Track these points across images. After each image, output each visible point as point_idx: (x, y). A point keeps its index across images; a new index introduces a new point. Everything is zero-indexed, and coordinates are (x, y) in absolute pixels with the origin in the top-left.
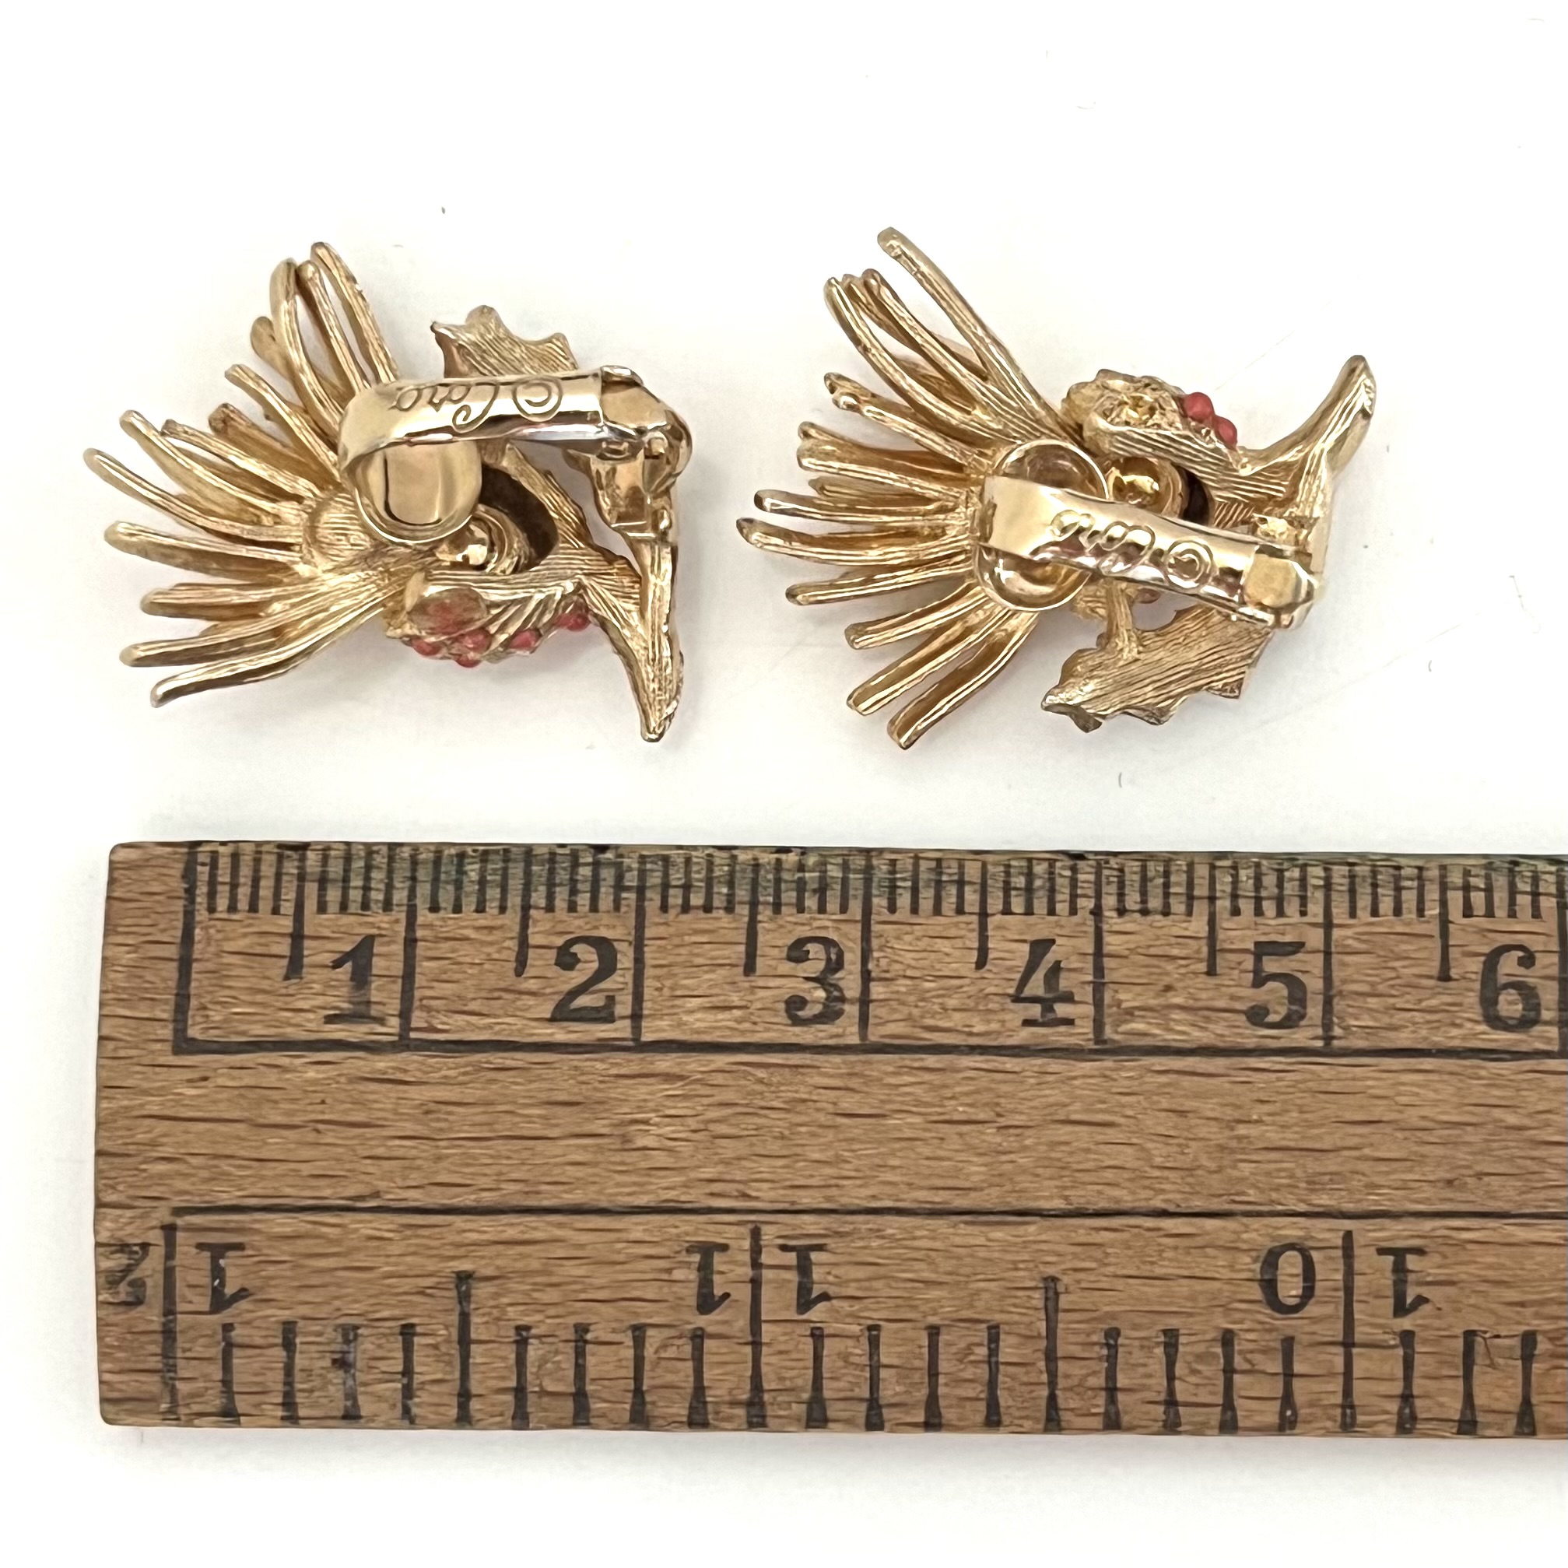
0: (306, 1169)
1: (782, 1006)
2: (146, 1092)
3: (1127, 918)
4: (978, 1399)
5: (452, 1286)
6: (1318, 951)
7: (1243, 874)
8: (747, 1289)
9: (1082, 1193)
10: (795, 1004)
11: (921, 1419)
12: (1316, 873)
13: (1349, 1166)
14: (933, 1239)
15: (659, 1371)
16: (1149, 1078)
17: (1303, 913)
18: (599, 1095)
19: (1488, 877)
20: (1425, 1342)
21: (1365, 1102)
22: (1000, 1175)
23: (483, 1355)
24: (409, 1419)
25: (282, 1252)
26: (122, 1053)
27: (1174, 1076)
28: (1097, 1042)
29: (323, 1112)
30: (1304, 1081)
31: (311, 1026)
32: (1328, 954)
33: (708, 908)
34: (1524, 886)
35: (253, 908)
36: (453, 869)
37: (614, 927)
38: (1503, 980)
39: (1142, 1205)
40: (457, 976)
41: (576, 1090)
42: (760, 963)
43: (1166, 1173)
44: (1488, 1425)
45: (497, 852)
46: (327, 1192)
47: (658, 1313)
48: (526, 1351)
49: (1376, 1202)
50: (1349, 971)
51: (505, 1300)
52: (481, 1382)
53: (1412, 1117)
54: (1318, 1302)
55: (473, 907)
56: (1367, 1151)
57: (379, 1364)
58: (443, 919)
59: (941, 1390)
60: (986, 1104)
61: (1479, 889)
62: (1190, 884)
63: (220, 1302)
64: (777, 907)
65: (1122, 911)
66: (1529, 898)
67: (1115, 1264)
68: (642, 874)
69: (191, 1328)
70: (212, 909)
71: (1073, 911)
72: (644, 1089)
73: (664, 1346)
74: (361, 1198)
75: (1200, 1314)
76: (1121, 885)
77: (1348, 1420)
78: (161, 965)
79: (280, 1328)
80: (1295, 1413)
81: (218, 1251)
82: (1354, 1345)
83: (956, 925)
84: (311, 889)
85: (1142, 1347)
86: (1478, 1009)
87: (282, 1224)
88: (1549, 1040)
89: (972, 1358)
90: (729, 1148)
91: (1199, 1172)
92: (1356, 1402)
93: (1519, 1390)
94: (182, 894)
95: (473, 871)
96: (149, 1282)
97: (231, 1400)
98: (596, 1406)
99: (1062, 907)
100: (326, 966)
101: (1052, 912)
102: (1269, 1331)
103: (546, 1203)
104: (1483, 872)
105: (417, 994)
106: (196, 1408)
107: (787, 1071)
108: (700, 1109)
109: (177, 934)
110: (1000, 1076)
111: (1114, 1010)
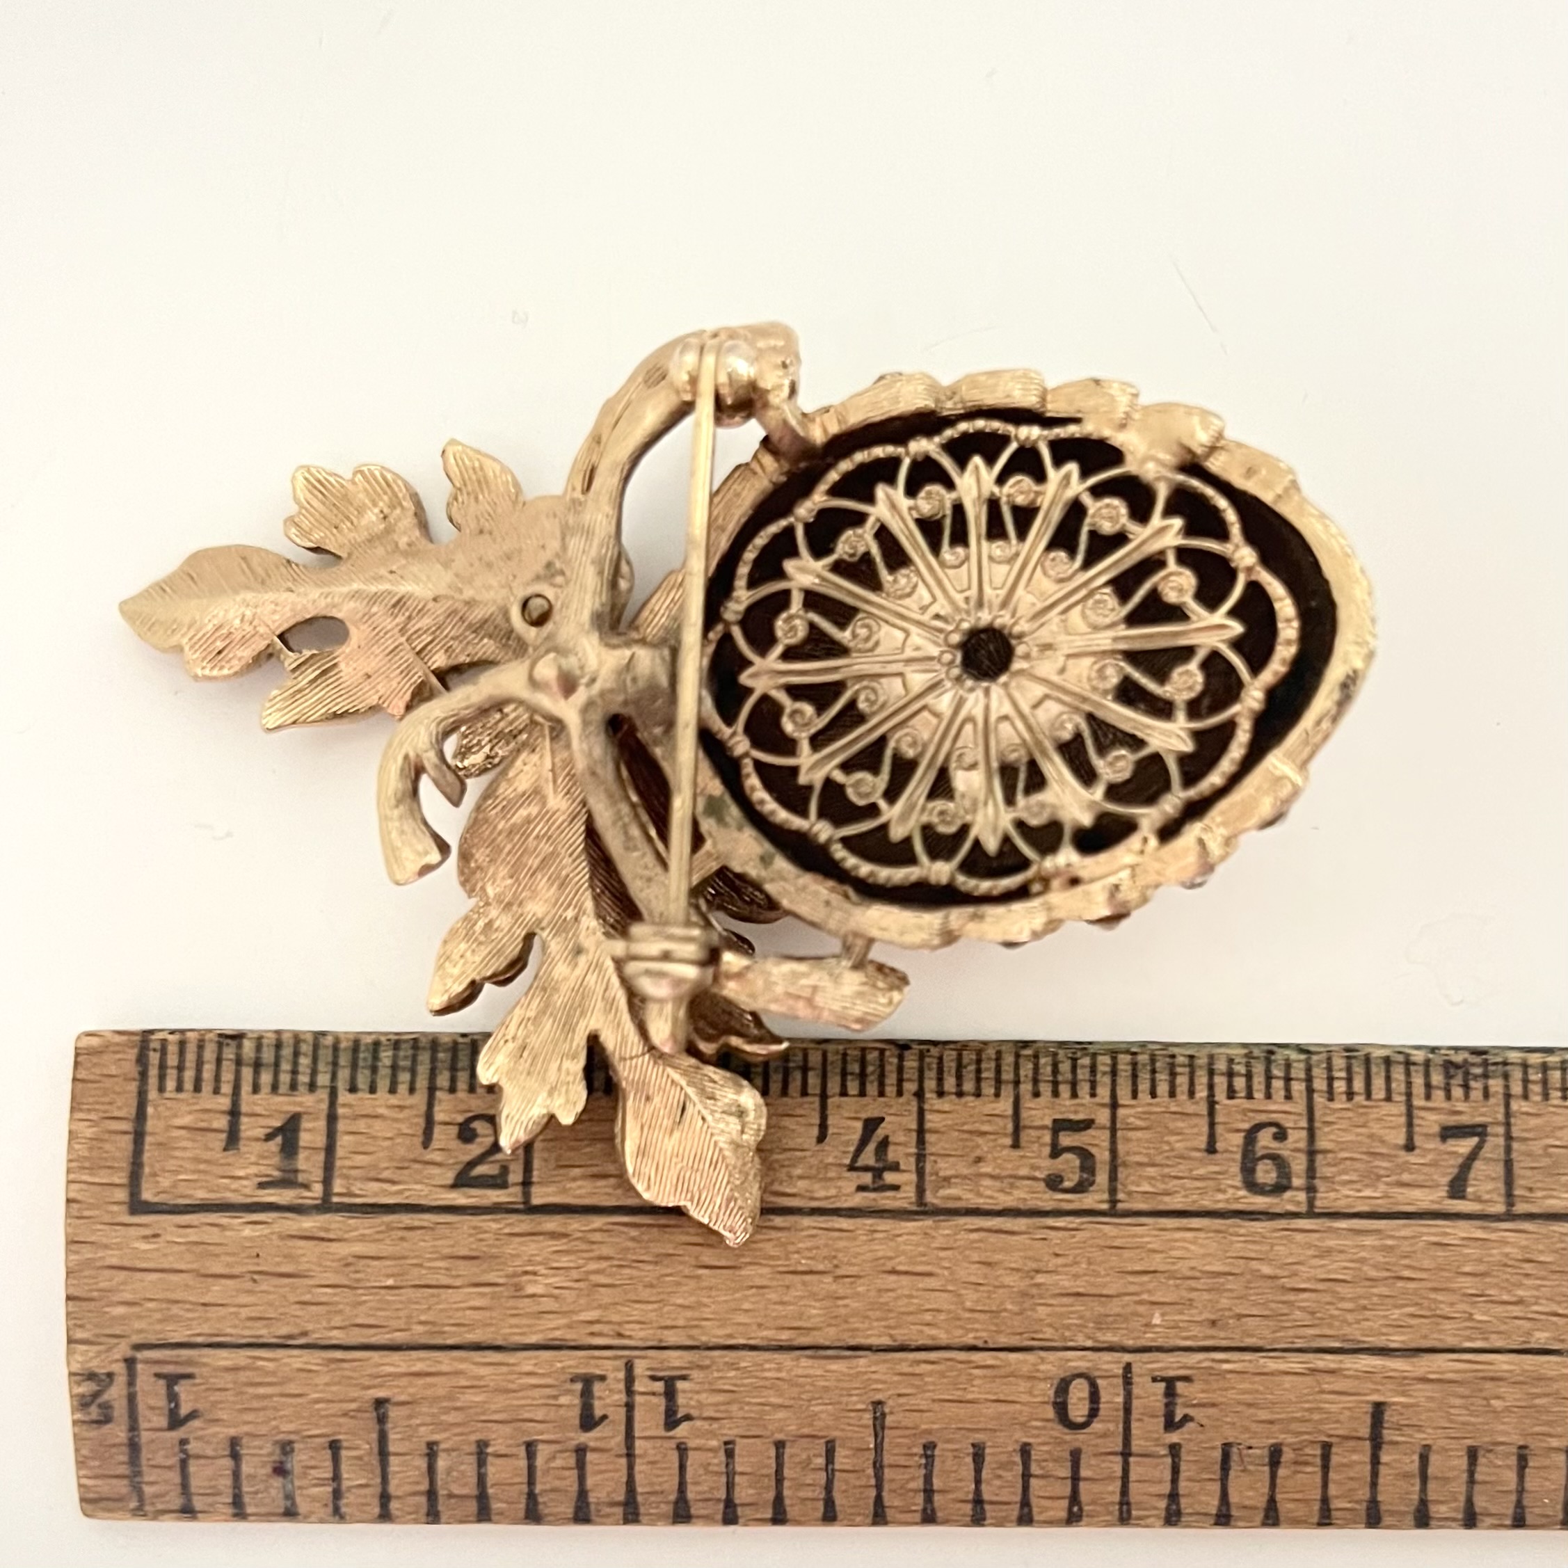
0: (245, 1312)
2: (106, 1247)
3: (947, 1098)
4: (818, 1500)
5: (371, 1409)
6: (1103, 1128)
7: (1043, 1061)
8: (623, 1411)
9: (906, 1331)
11: (769, 1514)
12: (1104, 1061)
13: (1129, 1310)
14: (779, 1370)
15: (549, 1479)
16: (963, 1235)
17: (1093, 1095)
18: (494, 1250)
19: (1248, 1065)
20: (1189, 1452)
21: (1143, 1255)
22: (836, 1317)
23: (399, 1465)
24: (338, 1514)
25: (226, 1380)
26: (86, 1213)
27: (983, 1234)
28: (919, 1205)
29: (258, 1264)
30: (1092, 1237)
31: (247, 1191)
32: (1113, 1130)
34: (1277, 1072)
35: (197, 1088)
36: (368, 1056)
38: (1259, 1154)
39: (956, 1341)
40: (372, 1149)
41: (474, 1246)
43: (976, 1315)
44: (1240, 1519)
45: (406, 1041)
46: (263, 1332)
47: (548, 1432)
48: (435, 1461)
49: (1153, 1340)
50: (1133, 1146)
51: (418, 1422)
52: (398, 1486)
53: (1183, 1267)
54: (1103, 1421)
55: (387, 1089)
56: (1145, 1297)
57: (312, 1472)
58: (361, 1099)
59: (786, 1493)
60: (825, 1258)
61: (1239, 1075)
62: (998, 1071)
63: (176, 1421)
65: (941, 1094)
66: (1282, 1082)
67: (933, 1391)
69: (153, 1441)
70: (161, 1089)
71: (900, 1093)
72: (533, 1246)
73: (554, 1458)
74: (291, 1337)
75: (1001, 1431)
76: (940, 1071)
77: (1125, 1515)
78: (118, 1137)
79: (227, 1444)
80: (1081, 1509)
81: (172, 1380)
82: (1130, 1454)
83: (801, 1105)
84: (247, 1073)
85: (955, 1457)
86: (1239, 1178)
87: (224, 1358)
88: (1298, 1203)
89: (812, 1466)
90: (605, 1296)
91: (1003, 1314)
92: (1132, 1500)
93: (1266, 1490)
94: (137, 1076)
95: (386, 1057)
96: (116, 1404)
97: (189, 1500)
98: (496, 1506)
99: (891, 1090)
100: (257, 1139)
102: (1059, 1444)
103: (450, 1342)
104: (1244, 1060)
105: (338, 1163)
106: (160, 1507)
107: (655, 1230)
108: (581, 1262)
109: (132, 1111)
110: (837, 1234)
111: (933, 1178)
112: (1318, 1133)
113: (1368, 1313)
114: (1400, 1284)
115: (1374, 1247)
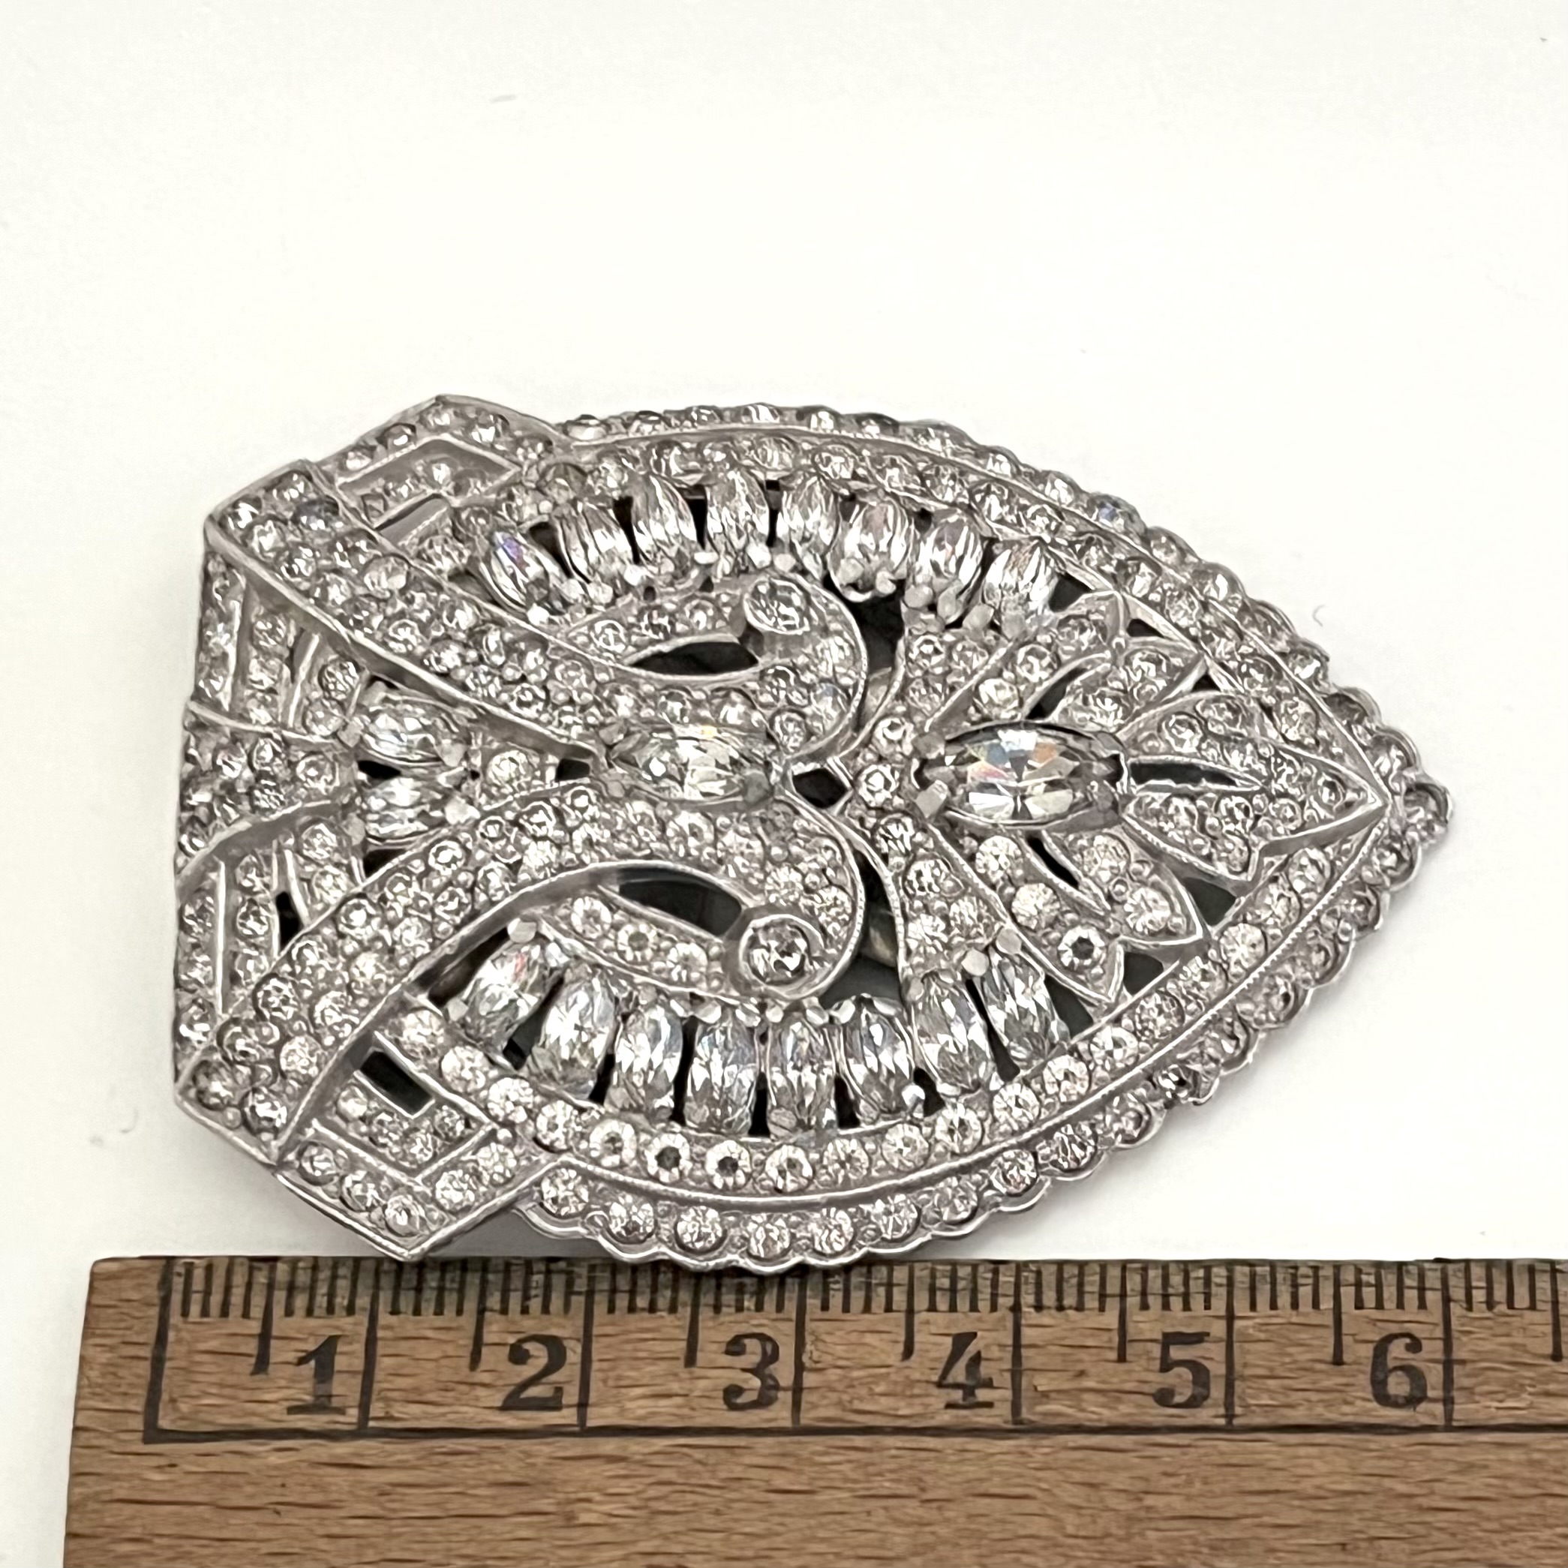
0: (265, 1548)
1: (721, 1394)
2: (116, 1478)
3: (1044, 1313)
6: (1218, 1341)
7: (1152, 1273)
10: (731, 1394)
12: (1219, 1275)
13: (1249, 1533)
16: (1063, 1454)
17: (1207, 1307)
18: (545, 1476)
19: (1378, 1278)
21: (1263, 1473)
22: (925, 1545)
26: (96, 1442)
27: (1085, 1453)
28: (1015, 1422)
29: (283, 1495)
30: (1206, 1455)
31: (275, 1416)
32: (1230, 1343)
33: (652, 1308)
34: (1408, 1282)
35: (225, 1313)
36: (414, 1278)
37: (563, 1327)
38: (1391, 1364)
40: (414, 1371)
41: (522, 1472)
42: (699, 1355)
43: (1078, 1541)
45: (455, 1264)
50: (1250, 1359)
53: (1307, 1486)
55: (432, 1309)
56: (1266, 1519)
58: (404, 1321)
60: (910, 1480)
61: (1369, 1285)
62: (1103, 1285)
64: (717, 1308)
65: (1039, 1307)
66: (1415, 1293)
68: (591, 1280)
71: (994, 1308)
72: (588, 1471)
76: (1039, 1285)
78: (135, 1363)
83: (885, 1322)
84: (280, 1296)
86: (1370, 1388)
88: (1434, 1416)
90: (666, 1524)
91: (1107, 1541)
94: (157, 1301)
95: (432, 1279)
99: (984, 1304)
100: (290, 1363)
101: (974, 1308)
104: (1373, 1274)
105: (376, 1387)
107: (722, 1454)
108: (640, 1487)
109: (150, 1336)
110: (923, 1455)
111: (1031, 1394)
112: (1455, 1344)
113: (1515, 1535)
114: (1550, 1502)
115: (1519, 1463)
